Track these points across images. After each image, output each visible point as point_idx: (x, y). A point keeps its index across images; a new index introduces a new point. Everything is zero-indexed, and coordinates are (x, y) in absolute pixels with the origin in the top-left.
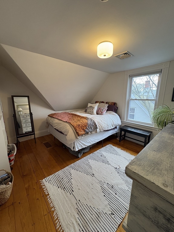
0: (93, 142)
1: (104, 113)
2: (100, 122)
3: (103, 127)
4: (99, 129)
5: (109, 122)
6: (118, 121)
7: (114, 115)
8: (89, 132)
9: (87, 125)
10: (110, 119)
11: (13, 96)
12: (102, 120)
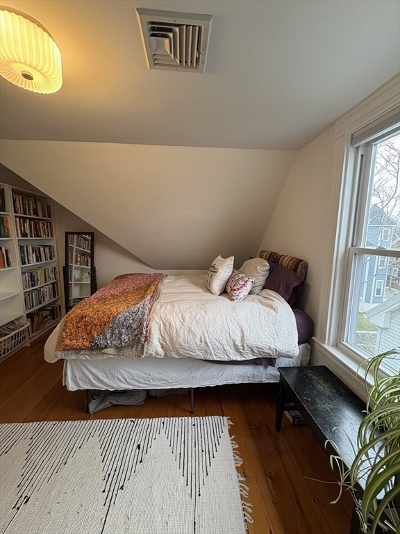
0: (139, 382)
1: (237, 292)
2: (170, 324)
3: (181, 345)
4: (163, 347)
5: (219, 333)
6: (276, 337)
7: (271, 307)
8: (106, 347)
9: (107, 323)
10: (233, 320)
11: (67, 234)
12: (190, 317)
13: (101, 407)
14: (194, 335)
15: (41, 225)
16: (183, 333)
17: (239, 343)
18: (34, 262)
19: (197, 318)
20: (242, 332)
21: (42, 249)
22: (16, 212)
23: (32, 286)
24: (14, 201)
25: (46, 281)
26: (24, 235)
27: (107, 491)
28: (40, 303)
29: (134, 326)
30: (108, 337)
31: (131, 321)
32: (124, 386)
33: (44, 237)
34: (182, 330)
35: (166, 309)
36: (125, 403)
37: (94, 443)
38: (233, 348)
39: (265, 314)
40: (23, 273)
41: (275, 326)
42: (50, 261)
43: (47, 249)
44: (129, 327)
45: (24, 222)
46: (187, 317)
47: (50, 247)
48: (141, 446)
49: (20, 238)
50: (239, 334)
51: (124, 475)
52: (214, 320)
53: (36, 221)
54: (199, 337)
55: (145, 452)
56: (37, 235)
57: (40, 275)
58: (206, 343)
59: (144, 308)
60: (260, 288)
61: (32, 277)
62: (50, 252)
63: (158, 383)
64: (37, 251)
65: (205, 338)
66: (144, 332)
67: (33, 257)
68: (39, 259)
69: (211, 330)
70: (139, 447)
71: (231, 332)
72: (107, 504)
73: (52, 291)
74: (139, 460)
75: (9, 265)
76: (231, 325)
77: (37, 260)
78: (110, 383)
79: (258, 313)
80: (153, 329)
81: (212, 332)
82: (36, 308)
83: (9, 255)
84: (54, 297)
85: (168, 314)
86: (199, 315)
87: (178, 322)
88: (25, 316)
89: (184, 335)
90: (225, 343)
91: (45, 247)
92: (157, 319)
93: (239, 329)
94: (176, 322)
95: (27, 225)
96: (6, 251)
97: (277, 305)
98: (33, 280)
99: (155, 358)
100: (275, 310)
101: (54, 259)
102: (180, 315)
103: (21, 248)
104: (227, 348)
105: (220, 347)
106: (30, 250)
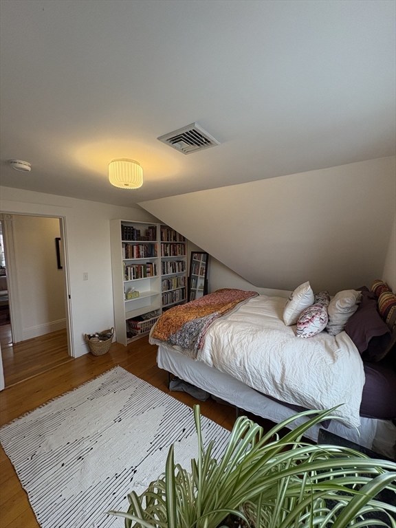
2: (220, 340)
3: (224, 362)
4: (212, 358)
5: (258, 362)
6: (324, 391)
7: (332, 353)
8: (175, 344)
9: (179, 326)
10: (277, 354)
11: (193, 253)
12: (238, 339)
13: (176, 389)
14: (235, 356)
15: (178, 247)
16: (227, 352)
17: (278, 381)
18: (171, 273)
19: (243, 342)
20: (284, 370)
21: (177, 264)
22: (162, 240)
23: (169, 289)
24: (162, 233)
25: (177, 286)
26: (166, 255)
27: (153, 444)
28: (173, 302)
29: (194, 334)
30: (178, 337)
31: (193, 330)
32: (188, 380)
33: (179, 255)
34: (227, 348)
35: (222, 326)
36: (191, 393)
37: (161, 410)
38: (272, 383)
39: (319, 360)
40: (163, 280)
41: (327, 378)
42: (181, 272)
43: (180, 263)
44: (191, 334)
45: (167, 246)
46: (235, 338)
47: (182, 262)
48: (185, 431)
49: (163, 257)
50: (280, 371)
51: (166, 442)
52: (258, 348)
53: (174, 245)
54: (239, 360)
55: (185, 436)
56: (174, 255)
57: (174, 282)
58: (245, 367)
59: (205, 321)
60: (339, 328)
61: (169, 283)
62: (183, 266)
63: (210, 388)
64: (173, 265)
65: (244, 363)
66: (198, 341)
67: (170, 269)
68: (174, 270)
69: (251, 356)
70: (184, 430)
71: (271, 366)
72: (149, 452)
73: (181, 294)
74: (179, 439)
75: (155, 274)
76: (272, 359)
77: (173, 272)
78: (179, 372)
79: (310, 357)
80: (206, 340)
81: (252, 359)
82: (169, 305)
83: (157, 268)
84: (183, 298)
85: (221, 331)
86: (246, 340)
87: (226, 341)
88: (161, 309)
89: (228, 353)
90: (263, 375)
91: (178, 262)
92: (211, 333)
93: (281, 367)
94: (225, 340)
95: (168, 248)
96: (155, 265)
97: (339, 354)
98: (169, 285)
99: (206, 365)
100: (334, 359)
101: (185, 271)
102: (230, 335)
103: (164, 263)
104: (265, 380)
105: (258, 376)
106: (169, 264)
